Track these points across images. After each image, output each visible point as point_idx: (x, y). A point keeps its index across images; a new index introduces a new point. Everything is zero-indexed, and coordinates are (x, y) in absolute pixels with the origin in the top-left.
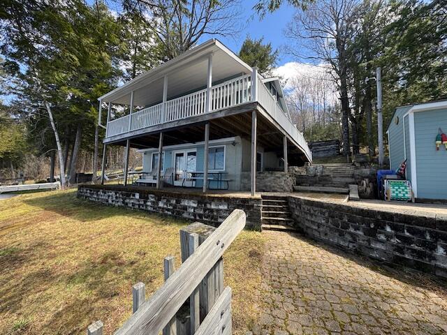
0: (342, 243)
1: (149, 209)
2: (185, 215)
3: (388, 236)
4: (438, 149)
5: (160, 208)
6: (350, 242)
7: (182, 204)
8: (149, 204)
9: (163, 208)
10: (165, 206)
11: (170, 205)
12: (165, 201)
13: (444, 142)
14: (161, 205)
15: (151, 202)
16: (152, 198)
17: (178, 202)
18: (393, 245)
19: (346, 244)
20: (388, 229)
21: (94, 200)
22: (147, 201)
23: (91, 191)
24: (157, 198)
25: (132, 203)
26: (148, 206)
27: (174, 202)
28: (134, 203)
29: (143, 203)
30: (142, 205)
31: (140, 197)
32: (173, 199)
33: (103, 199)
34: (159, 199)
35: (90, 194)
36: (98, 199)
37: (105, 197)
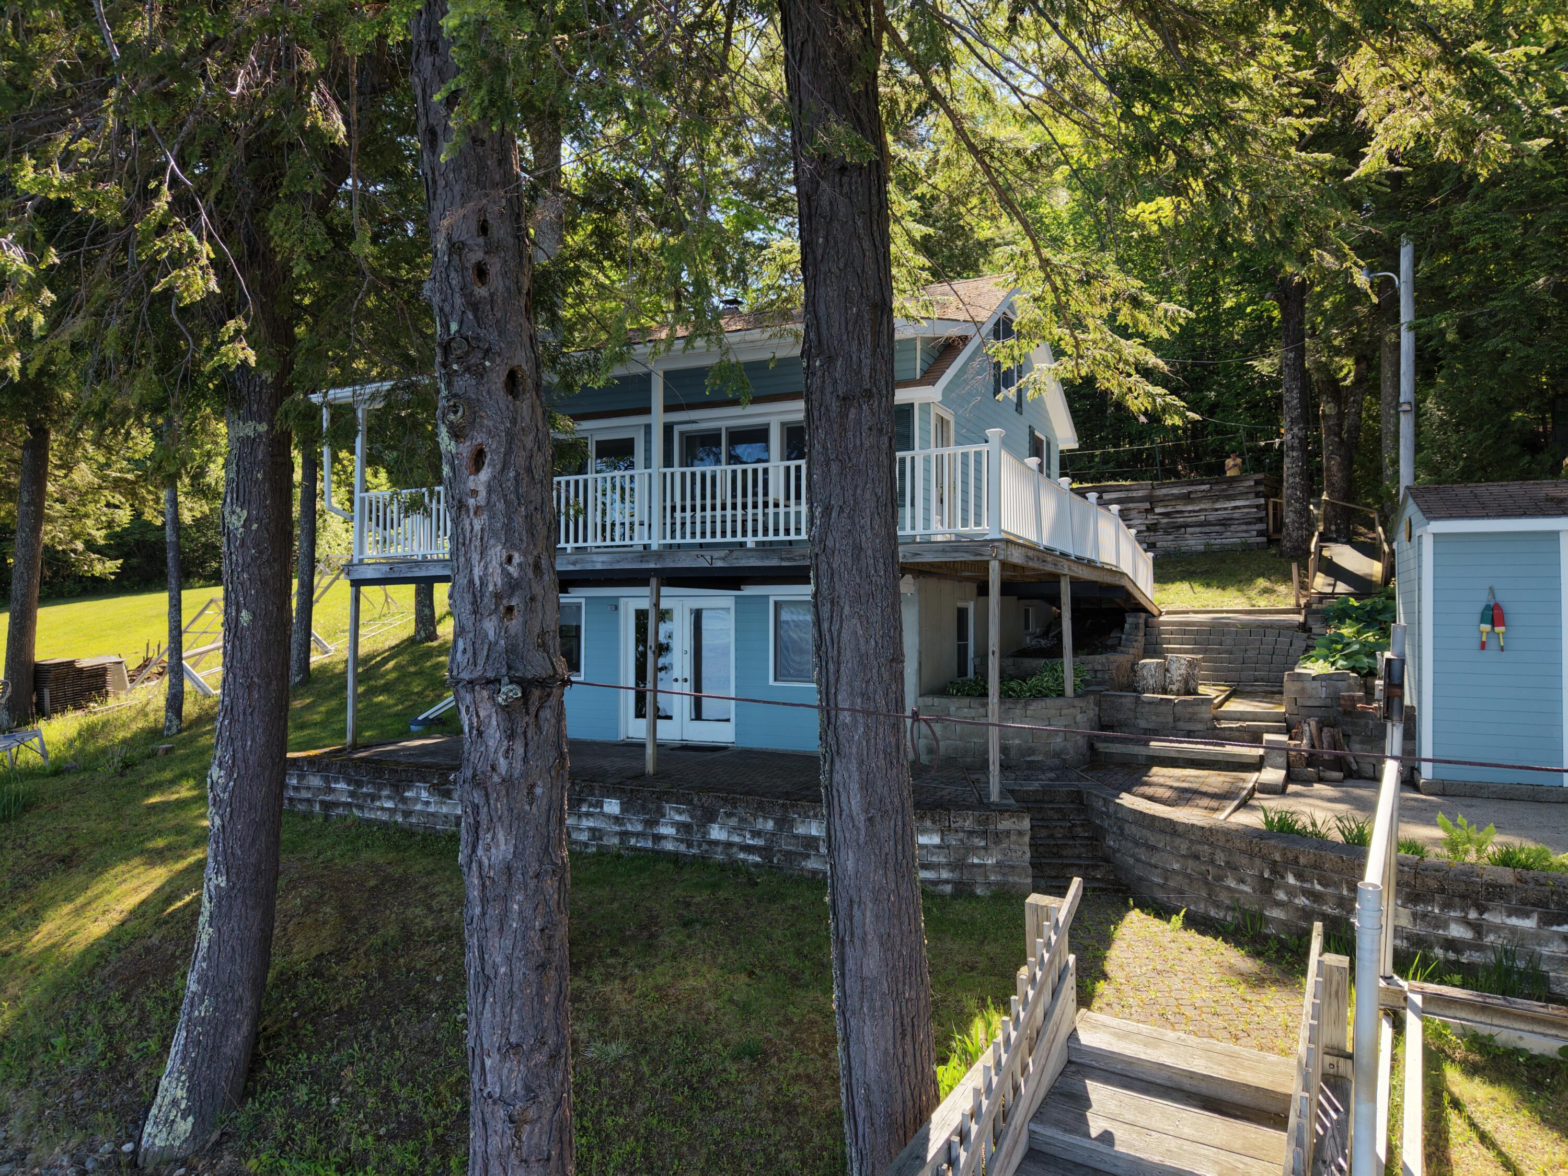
0: (1212, 913)
1: (669, 846)
3: (1291, 891)
4: (1483, 646)
5: (716, 843)
6: (1228, 908)
7: (800, 830)
8: (667, 830)
9: (729, 845)
10: (736, 839)
11: (756, 834)
12: (733, 822)
13: (1497, 629)
14: (717, 833)
15: (679, 826)
16: (680, 812)
17: (783, 823)
18: (1297, 909)
19: (1222, 915)
20: (1291, 880)
21: (385, 817)
22: (657, 823)
23: (359, 784)
24: (699, 813)
25: (590, 829)
26: (665, 837)
27: (770, 825)
28: (600, 830)
29: (639, 828)
30: (637, 835)
31: (623, 810)
32: (765, 818)
33: (432, 814)
34: (710, 817)
35: (352, 794)
36: (407, 814)
37: (445, 810)
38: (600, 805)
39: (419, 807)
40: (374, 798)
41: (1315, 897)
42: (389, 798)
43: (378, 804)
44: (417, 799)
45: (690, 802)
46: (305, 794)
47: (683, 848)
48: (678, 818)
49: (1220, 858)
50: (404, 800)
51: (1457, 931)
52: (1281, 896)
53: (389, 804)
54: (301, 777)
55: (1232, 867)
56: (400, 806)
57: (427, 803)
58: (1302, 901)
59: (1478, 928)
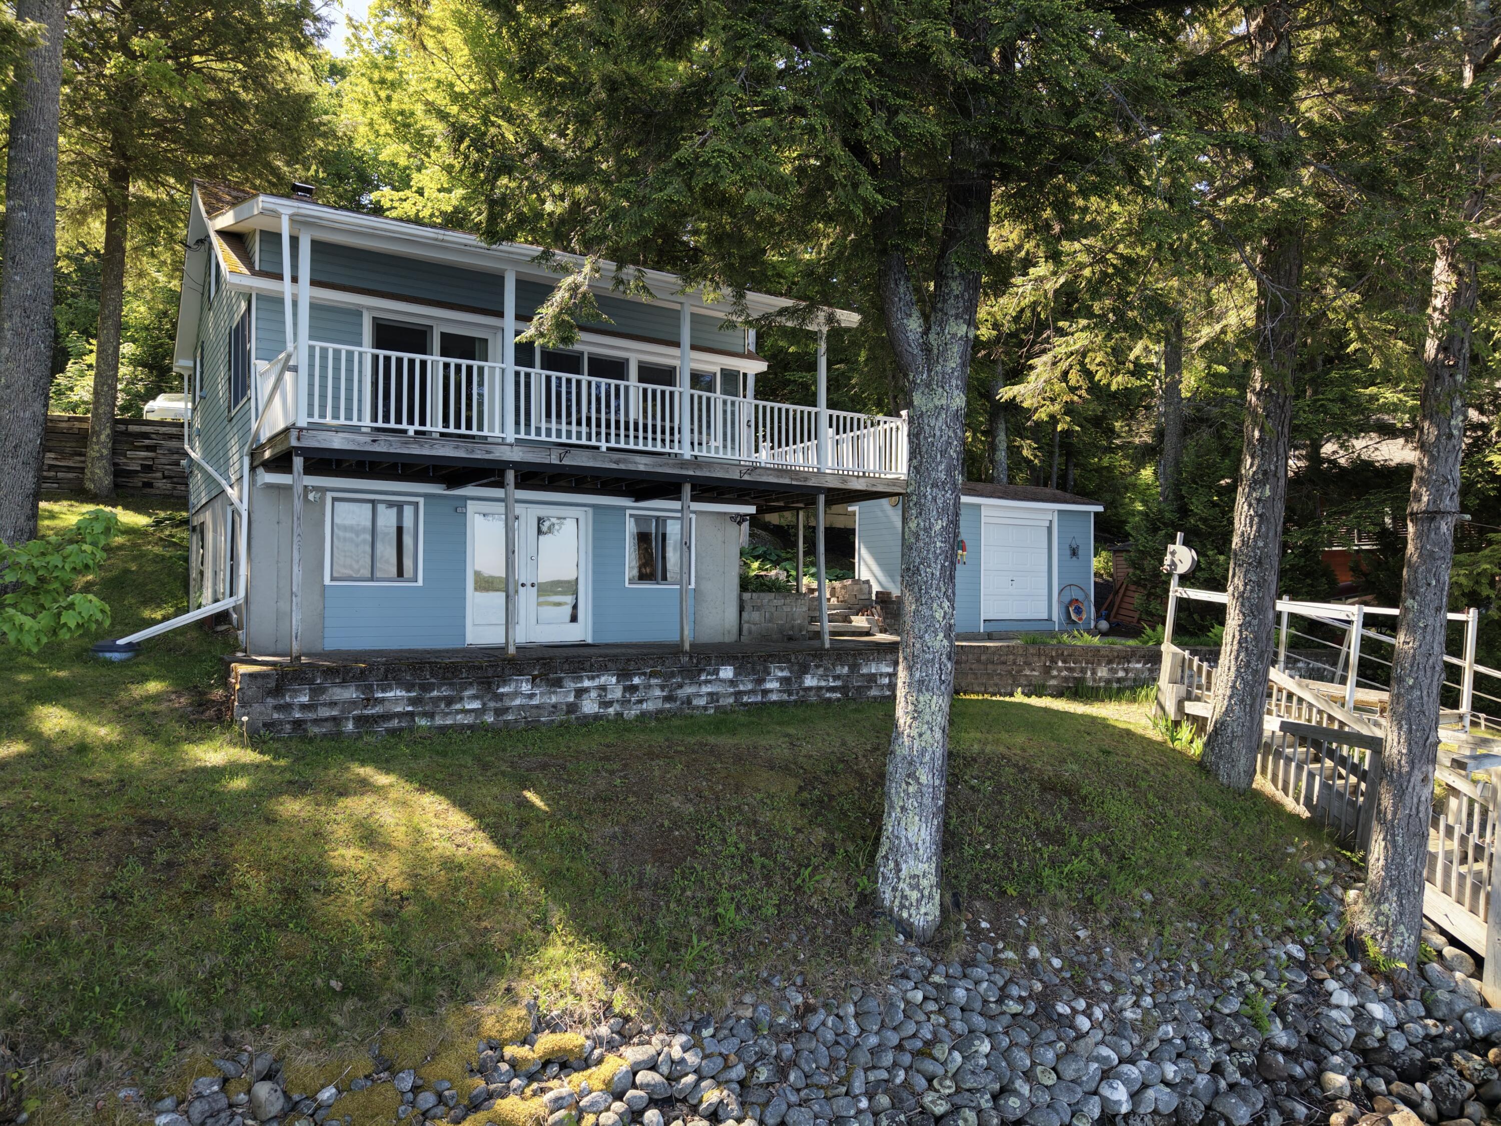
1: (774, 697)
2: (874, 692)
3: (1060, 670)
5: (810, 689)
7: (864, 671)
10: (823, 684)
11: (837, 678)
12: (821, 671)
14: (809, 681)
15: (782, 680)
16: (782, 670)
17: (854, 667)
20: (1060, 664)
21: (468, 720)
22: (764, 680)
23: (426, 688)
24: (796, 668)
25: (710, 694)
26: (771, 691)
27: (846, 670)
28: (717, 694)
29: (750, 687)
30: (748, 692)
31: (736, 674)
32: (842, 666)
33: (537, 707)
34: (804, 670)
35: (412, 701)
36: (499, 712)
37: (554, 699)
38: (716, 672)
39: (518, 702)
40: (449, 701)
41: (1070, 669)
42: (474, 697)
43: (458, 706)
44: (516, 694)
45: (789, 661)
46: (324, 712)
47: (785, 697)
48: (780, 674)
49: (1020, 661)
50: (500, 697)
51: (1121, 674)
52: (1055, 673)
53: (476, 705)
54: (317, 691)
55: (1028, 664)
56: (492, 704)
57: (532, 696)
58: (1065, 673)
59: (1127, 671)
